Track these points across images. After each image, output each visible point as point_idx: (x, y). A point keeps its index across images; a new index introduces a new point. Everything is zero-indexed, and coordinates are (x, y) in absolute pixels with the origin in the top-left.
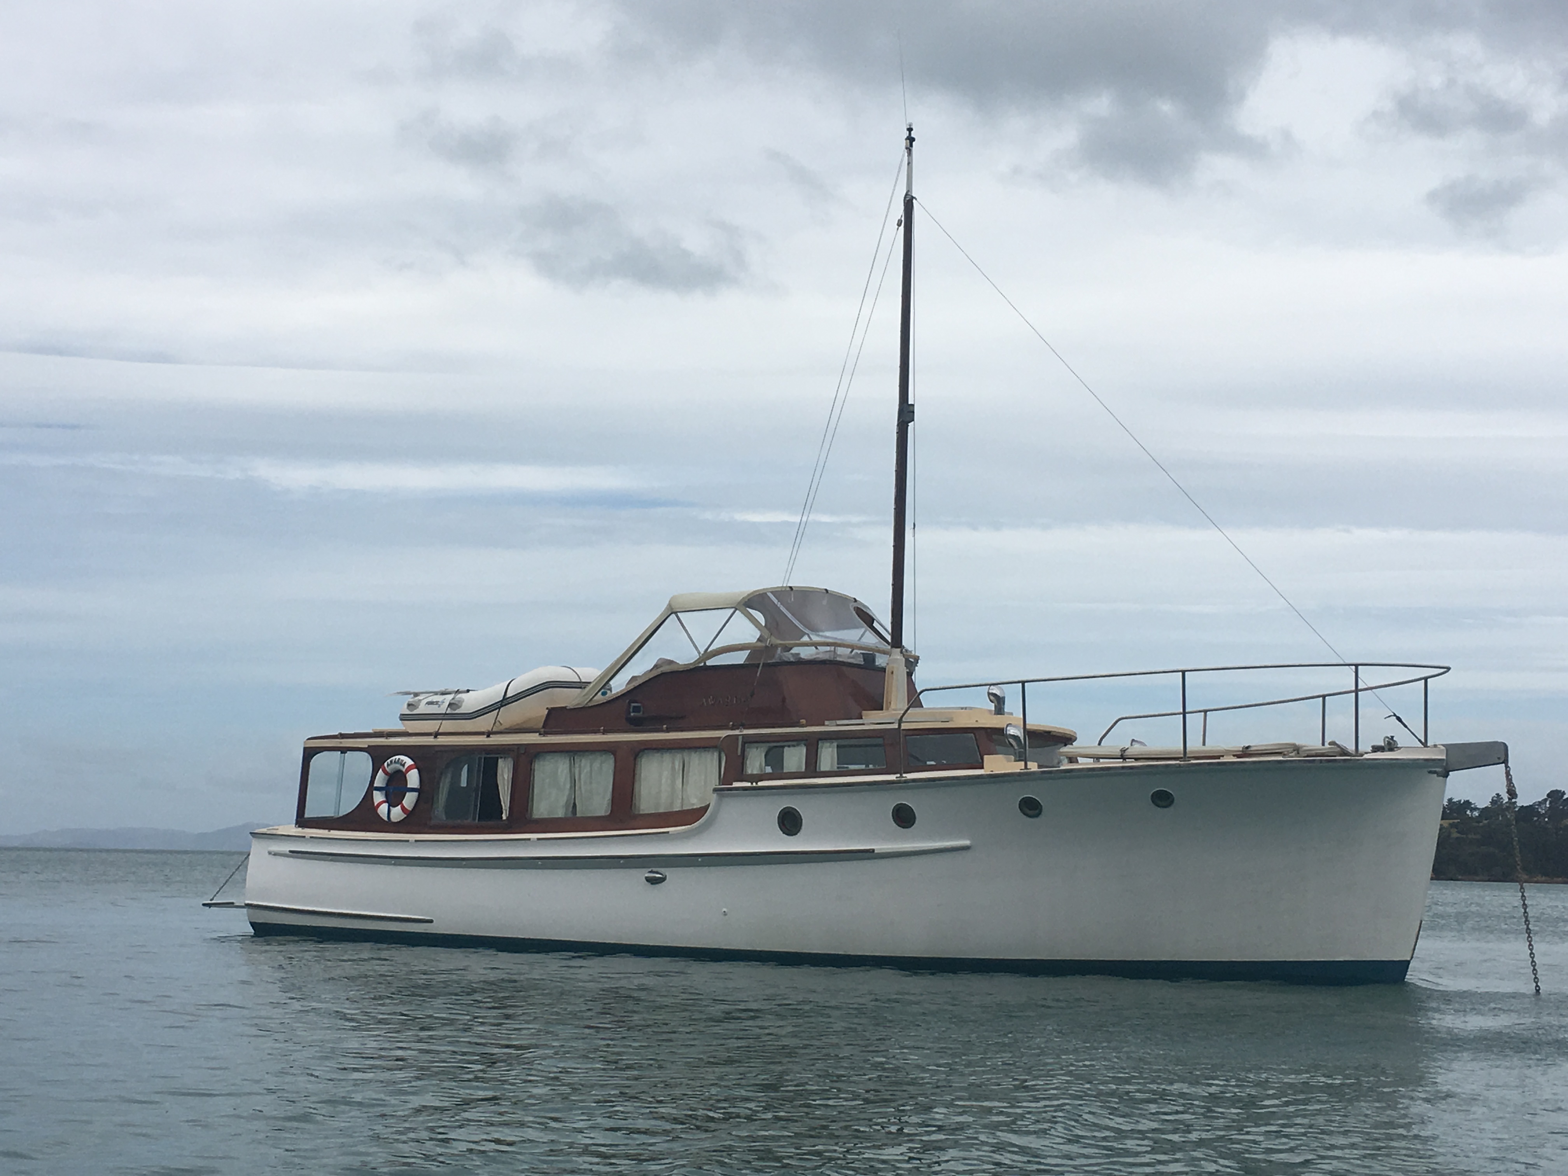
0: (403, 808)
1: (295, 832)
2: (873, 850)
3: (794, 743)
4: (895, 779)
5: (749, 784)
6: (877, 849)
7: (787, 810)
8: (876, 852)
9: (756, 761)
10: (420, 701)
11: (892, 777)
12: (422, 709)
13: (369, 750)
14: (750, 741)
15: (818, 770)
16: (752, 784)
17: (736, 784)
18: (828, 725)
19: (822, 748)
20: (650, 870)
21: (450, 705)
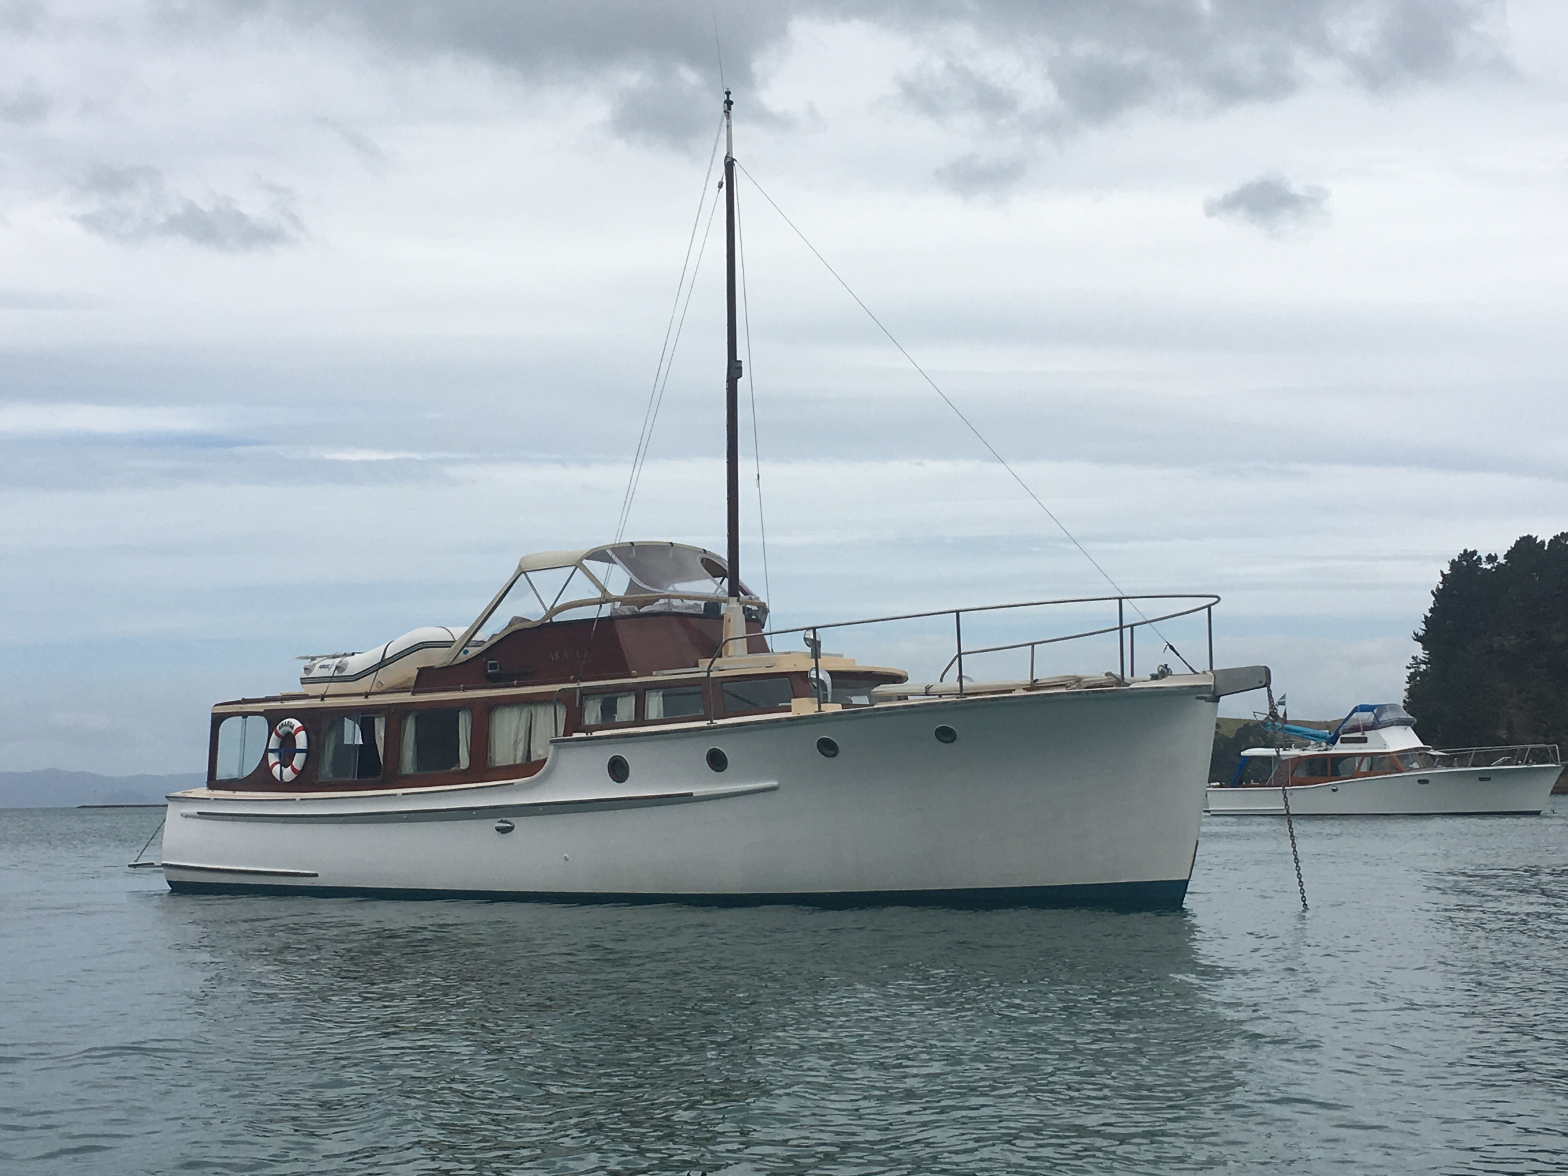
0: (293, 769)
1: (206, 795)
2: (692, 794)
3: (627, 693)
4: (706, 725)
5: (584, 735)
6: (696, 793)
7: (615, 759)
8: (694, 795)
9: (592, 713)
10: (314, 665)
11: (704, 724)
12: (317, 673)
13: (266, 714)
14: (587, 693)
15: (646, 719)
16: (587, 734)
17: (576, 735)
18: (655, 676)
19: (649, 697)
20: (500, 820)
21: (337, 668)
